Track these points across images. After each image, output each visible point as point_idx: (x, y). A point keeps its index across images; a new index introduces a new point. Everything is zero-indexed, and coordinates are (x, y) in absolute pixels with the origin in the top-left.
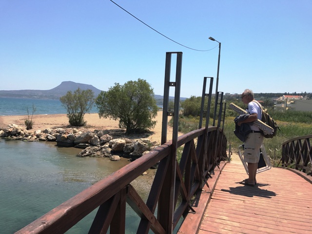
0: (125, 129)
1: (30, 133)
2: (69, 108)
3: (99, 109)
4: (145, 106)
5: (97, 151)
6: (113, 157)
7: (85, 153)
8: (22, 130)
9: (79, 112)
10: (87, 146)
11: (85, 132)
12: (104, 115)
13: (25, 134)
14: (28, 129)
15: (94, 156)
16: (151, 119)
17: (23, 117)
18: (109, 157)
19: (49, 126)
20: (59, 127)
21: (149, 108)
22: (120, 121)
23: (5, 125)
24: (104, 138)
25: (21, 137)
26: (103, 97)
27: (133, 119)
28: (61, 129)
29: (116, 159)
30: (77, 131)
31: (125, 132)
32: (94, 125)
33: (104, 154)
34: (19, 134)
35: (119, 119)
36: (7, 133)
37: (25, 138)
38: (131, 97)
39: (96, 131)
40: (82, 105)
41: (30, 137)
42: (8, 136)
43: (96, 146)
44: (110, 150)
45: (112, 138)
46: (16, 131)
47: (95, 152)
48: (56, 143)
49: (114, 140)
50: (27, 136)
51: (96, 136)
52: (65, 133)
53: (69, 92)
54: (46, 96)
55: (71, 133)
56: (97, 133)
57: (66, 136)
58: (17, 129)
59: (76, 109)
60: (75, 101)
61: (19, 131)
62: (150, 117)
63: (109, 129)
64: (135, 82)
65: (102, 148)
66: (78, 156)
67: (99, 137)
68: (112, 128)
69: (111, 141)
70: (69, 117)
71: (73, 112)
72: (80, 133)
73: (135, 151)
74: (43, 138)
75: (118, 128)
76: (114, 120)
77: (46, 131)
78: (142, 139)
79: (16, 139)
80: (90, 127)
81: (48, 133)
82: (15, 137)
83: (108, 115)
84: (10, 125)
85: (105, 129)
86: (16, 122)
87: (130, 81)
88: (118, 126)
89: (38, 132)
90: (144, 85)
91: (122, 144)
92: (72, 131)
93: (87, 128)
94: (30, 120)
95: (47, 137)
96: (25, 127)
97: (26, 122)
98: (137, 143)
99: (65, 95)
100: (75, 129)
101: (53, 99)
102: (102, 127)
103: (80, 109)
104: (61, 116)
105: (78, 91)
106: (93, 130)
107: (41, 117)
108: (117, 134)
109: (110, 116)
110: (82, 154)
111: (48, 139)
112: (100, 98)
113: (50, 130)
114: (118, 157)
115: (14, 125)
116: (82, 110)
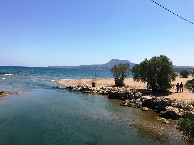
0: (151, 89)
1: (94, 89)
2: (115, 75)
3: (134, 76)
4: (166, 74)
5: (133, 103)
6: (143, 108)
7: (125, 103)
8: (90, 87)
9: (121, 77)
10: (127, 99)
11: (125, 90)
12: (137, 79)
13: (91, 89)
14: (93, 87)
15: (131, 106)
16: (171, 83)
17: (91, 80)
18: (140, 107)
19: (104, 85)
20: (109, 86)
21: (169, 75)
22: (148, 84)
23: (82, 84)
24: (137, 94)
25: (89, 91)
26: (136, 68)
27: (157, 82)
28: (111, 88)
29: (145, 110)
30: (120, 89)
31: (151, 91)
32: (130, 86)
33: (137, 105)
34: (89, 89)
35: (147, 82)
36: (83, 88)
37: (92, 92)
38: (156, 68)
39: (132, 90)
40: (123, 73)
41: (94, 91)
42: (83, 91)
43: (132, 99)
44: (141, 103)
45: (142, 95)
46: (87, 88)
47: (131, 104)
48: (108, 96)
49: (144, 97)
50: (92, 91)
51: (132, 93)
52: (113, 90)
53: (115, 66)
54: (103, 68)
55: (117, 91)
56: (132, 91)
57: (113, 92)
58: (88, 87)
59: (120, 76)
60: (119, 71)
61: (89, 88)
62: (170, 81)
63: (140, 88)
64: (158, 57)
65: (136, 101)
66: (121, 105)
67: (134, 94)
68: (142, 88)
69: (142, 97)
70: (115, 80)
71: (117, 78)
72: (122, 90)
73: (159, 105)
74: (101, 92)
75: (146, 88)
76: (143, 83)
77: (102, 89)
78: (165, 97)
79: (87, 92)
80: (128, 87)
81: (103, 90)
82: (87, 91)
83: (139, 79)
84: (84, 84)
85: (137, 89)
86: (87, 82)
87: (154, 57)
88: (146, 87)
89: (98, 89)
90: (165, 59)
91: (149, 99)
92: (117, 89)
93: (126, 87)
94: (94, 81)
95: (103, 92)
96: (91, 86)
97: (92, 83)
98: (160, 100)
99: (113, 67)
100: (119, 88)
101: (106, 69)
102: (136, 87)
103: (121, 76)
104: (110, 79)
105: (120, 64)
106: (130, 89)
107: (100, 80)
108: (145, 92)
109: (141, 80)
110: (123, 104)
111: (103, 93)
112: (134, 69)
113: (104, 88)
114: (147, 108)
115: (86, 84)
116: (123, 76)
